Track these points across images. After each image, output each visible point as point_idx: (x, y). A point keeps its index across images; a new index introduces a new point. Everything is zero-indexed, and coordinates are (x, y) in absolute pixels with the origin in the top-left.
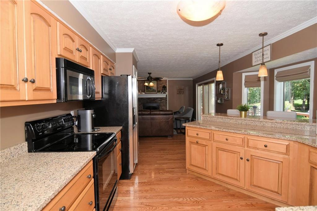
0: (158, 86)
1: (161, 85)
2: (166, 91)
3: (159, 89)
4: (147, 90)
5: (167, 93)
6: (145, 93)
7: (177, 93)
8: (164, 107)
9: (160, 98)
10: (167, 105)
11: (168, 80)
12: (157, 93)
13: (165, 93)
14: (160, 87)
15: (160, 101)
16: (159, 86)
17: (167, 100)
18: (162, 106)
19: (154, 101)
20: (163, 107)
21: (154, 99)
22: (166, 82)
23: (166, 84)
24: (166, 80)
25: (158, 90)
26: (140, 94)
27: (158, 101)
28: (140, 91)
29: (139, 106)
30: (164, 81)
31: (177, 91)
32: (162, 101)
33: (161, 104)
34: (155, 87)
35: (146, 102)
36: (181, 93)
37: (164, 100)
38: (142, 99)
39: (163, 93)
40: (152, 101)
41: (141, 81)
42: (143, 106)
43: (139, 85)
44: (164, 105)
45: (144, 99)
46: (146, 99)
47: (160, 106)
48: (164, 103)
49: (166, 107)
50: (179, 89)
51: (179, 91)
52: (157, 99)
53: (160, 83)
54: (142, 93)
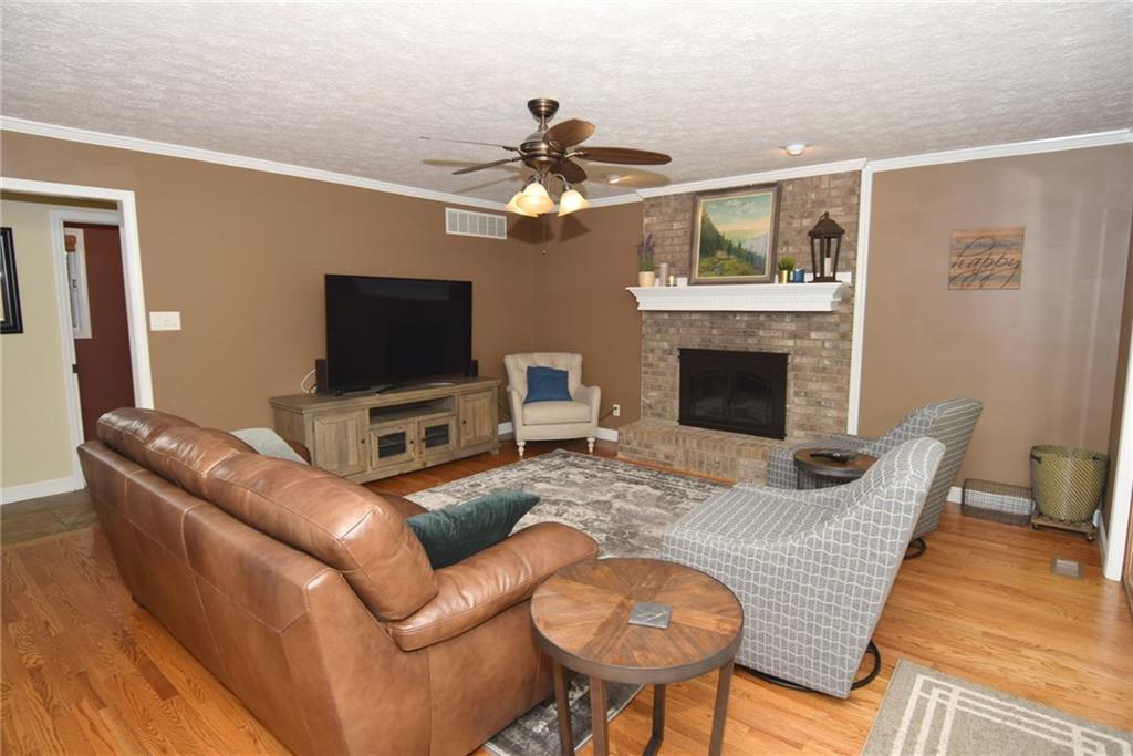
0: (783, 224)
1: (808, 215)
2: (843, 259)
3: (784, 252)
4: (707, 262)
6: (689, 283)
7: (952, 279)
8: (824, 387)
9: (798, 316)
10: (844, 373)
11: (876, 176)
12: (771, 281)
13: (832, 279)
14: (799, 229)
15: (794, 336)
16: (796, 223)
17: (846, 336)
18: (808, 373)
19: (753, 334)
20: (813, 386)
21: (749, 325)
22: (856, 192)
23: (854, 210)
24: (857, 175)
25: (780, 259)
26: (661, 285)
27: (778, 338)
28: (664, 266)
29: (662, 364)
30: (838, 182)
31: (954, 259)
32: (810, 339)
33: (798, 360)
34: (759, 238)
35: (699, 340)
36: (987, 278)
37: (829, 335)
38: (676, 317)
39: (812, 279)
40: (737, 333)
41: (673, 203)
42: (678, 365)
43: (664, 227)
44: (824, 370)
45: (687, 317)
46: (702, 321)
47: (790, 375)
48: (824, 354)
49: (836, 385)
50: (970, 241)
51: (967, 260)
52: (775, 321)
53: (803, 205)
54: (672, 278)
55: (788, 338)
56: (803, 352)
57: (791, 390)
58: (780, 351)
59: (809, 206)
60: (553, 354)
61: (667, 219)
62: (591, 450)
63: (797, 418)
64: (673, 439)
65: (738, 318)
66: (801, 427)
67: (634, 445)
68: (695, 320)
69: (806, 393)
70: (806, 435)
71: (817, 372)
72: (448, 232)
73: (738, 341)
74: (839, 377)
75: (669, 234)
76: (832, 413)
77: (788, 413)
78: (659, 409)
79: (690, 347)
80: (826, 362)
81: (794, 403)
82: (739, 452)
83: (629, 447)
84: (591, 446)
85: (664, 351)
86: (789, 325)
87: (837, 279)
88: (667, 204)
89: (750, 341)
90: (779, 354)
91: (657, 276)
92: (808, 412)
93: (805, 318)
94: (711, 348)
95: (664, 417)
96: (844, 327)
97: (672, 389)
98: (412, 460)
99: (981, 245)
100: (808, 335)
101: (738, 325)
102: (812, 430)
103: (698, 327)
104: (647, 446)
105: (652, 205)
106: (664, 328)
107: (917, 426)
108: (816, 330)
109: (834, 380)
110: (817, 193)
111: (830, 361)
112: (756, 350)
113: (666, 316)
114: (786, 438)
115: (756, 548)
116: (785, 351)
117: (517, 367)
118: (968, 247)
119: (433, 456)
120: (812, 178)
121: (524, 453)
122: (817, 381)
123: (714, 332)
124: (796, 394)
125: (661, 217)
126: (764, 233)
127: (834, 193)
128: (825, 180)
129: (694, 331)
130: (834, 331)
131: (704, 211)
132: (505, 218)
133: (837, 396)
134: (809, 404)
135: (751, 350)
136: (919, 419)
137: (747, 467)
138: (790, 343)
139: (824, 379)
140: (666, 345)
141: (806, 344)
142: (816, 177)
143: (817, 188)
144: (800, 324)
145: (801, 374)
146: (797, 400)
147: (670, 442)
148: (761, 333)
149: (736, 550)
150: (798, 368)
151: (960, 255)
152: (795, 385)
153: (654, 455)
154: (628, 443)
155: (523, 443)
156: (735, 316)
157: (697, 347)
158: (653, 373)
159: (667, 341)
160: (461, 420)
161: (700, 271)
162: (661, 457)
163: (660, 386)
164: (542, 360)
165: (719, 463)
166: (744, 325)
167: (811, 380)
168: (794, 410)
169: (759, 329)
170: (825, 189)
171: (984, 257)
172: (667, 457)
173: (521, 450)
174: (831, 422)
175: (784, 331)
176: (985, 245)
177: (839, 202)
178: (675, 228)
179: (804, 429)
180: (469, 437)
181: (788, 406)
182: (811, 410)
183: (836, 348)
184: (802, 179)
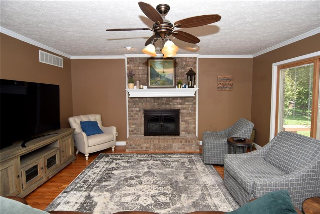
0: (176, 71)
1: (184, 68)
2: (195, 84)
3: (178, 79)
4: (153, 81)
5: (197, 87)
6: (148, 88)
7: (219, 88)
8: (190, 118)
9: (181, 98)
10: (195, 114)
11: (200, 59)
12: (175, 87)
13: (193, 87)
14: (181, 73)
15: (181, 104)
16: (180, 71)
17: (195, 103)
18: (185, 115)
19: (168, 104)
20: (187, 118)
21: (167, 101)
22: (195, 63)
23: (195, 68)
24: (195, 58)
25: (177, 81)
26: (137, 88)
27: (176, 105)
28: (138, 82)
29: (136, 116)
30: (191, 60)
31: (219, 83)
32: (185, 105)
33: (182, 111)
34: (170, 74)
35: (150, 106)
36: (226, 87)
37: (190, 103)
38: (141, 99)
39: (188, 87)
40: (163, 104)
41: (139, 61)
42: (143, 115)
43: (135, 68)
44: (190, 113)
45: (145, 99)
46: (151, 100)
47: (180, 116)
48: (190, 109)
49: (193, 118)
50: (222, 78)
51: (222, 83)
52: (175, 100)
53: (182, 65)
54: (141, 86)
55: (179, 105)
56: (184, 109)
57: (181, 120)
58: (177, 109)
59: (183, 66)
60: (89, 115)
61: (136, 66)
62: (113, 151)
63: (183, 128)
64: (149, 141)
65: (163, 99)
66: (184, 131)
67: (133, 146)
68: (149, 100)
69: (185, 121)
70: (186, 133)
71: (188, 114)
72: (40, 61)
73: (163, 106)
74: (194, 115)
75: (138, 71)
76: (192, 126)
77: (180, 127)
78: (136, 131)
79: (147, 109)
80: (190, 111)
81: (181, 124)
82: (173, 142)
83: (131, 147)
84: (113, 149)
85: (137, 111)
86: (179, 101)
87: (195, 87)
88: (136, 61)
89: (167, 106)
90: (177, 110)
91: (135, 85)
92: (186, 126)
93: (184, 99)
94: (154, 109)
95: (138, 134)
96: (194, 101)
97: (141, 124)
98: (42, 178)
99: (224, 79)
100: (185, 104)
101: (163, 101)
102: (187, 131)
103: (149, 102)
104: (139, 145)
105: (130, 60)
106: (136, 103)
107: (250, 127)
108: (187, 102)
109: (192, 116)
110: (185, 62)
111: (191, 111)
112: (169, 109)
113: (137, 99)
114: (180, 135)
115: (292, 179)
116: (178, 108)
117: (75, 122)
118: (222, 80)
119: (51, 172)
120: (184, 58)
121: (88, 159)
122: (188, 117)
123: (155, 104)
124: (182, 121)
125: (134, 65)
126: (171, 73)
127: (190, 63)
128: (188, 59)
129: (148, 104)
130: (192, 102)
131: (151, 64)
132: (62, 58)
133: (193, 121)
134: (186, 124)
135: (168, 109)
136: (250, 125)
137: (175, 146)
138: (180, 106)
139: (190, 116)
140: (138, 109)
141: (184, 106)
142: (185, 57)
143: (185, 61)
144: (182, 100)
145: (183, 115)
146: (182, 123)
147: (148, 142)
148: (171, 103)
149: (286, 181)
150: (183, 113)
151: (220, 82)
152: (182, 118)
153: (142, 148)
154: (130, 145)
155: (88, 155)
156: (162, 98)
157: (149, 109)
158: (133, 119)
159: (138, 108)
160: (61, 151)
161: (151, 84)
162: (145, 148)
163: (136, 124)
164: (84, 118)
165: (166, 147)
166: (165, 101)
167: (186, 117)
168: (182, 126)
169: (170, 102)
170: (188, 61)
171: (225, 82)
172: (147, 148)
173: (87, 158)
174: (192, 128)
175: (177, 103)
176: (225, 79)
177: (192, 65)
178: (139, 69)
179: (185, 131)
180: (64, 158)
181: (180, 125)
182: (186, 125)
183: (192, 107)
184: (181, 58)
